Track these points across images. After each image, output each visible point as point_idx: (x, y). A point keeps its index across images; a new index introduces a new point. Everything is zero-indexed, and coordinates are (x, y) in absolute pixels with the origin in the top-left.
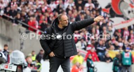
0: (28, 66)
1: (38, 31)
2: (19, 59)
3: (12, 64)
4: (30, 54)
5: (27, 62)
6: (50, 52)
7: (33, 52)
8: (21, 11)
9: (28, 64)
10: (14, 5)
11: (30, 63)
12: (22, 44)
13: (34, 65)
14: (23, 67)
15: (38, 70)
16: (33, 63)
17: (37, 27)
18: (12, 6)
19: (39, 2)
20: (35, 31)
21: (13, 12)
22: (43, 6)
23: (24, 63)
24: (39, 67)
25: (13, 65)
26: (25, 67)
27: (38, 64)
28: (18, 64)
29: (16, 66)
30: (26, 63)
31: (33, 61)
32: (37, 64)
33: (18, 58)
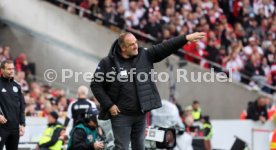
0: (186, 131)
1: (204, 62)
2: (168, 117)
3: (155, 127)
4: (190, 108)
5: (184, 123)
6: (111, 106)
7: (195, 102)
8: (169, 23)
9: (186, 126)
10: (155, 13)
11: (189, 124)
12: (173, 88)
13: (198, 127)
14: (177, 132)
15: (206, 138)
16: (195, 124)
17: (201, 53)
18: (150, 15)
19: (204, 5)
20: (197, 62)
21: (153, 25)
22: (211, 12)
23: (177, 126)
24: (207, 131)
25: (156, 130)
26: (181, 133)
27: (206, 126)
28: (167, 127)
29: (163, 132)
30: (182, 125)
31: (196, 120)
32: (203, 126)
33: (165, 115)
